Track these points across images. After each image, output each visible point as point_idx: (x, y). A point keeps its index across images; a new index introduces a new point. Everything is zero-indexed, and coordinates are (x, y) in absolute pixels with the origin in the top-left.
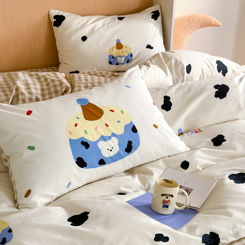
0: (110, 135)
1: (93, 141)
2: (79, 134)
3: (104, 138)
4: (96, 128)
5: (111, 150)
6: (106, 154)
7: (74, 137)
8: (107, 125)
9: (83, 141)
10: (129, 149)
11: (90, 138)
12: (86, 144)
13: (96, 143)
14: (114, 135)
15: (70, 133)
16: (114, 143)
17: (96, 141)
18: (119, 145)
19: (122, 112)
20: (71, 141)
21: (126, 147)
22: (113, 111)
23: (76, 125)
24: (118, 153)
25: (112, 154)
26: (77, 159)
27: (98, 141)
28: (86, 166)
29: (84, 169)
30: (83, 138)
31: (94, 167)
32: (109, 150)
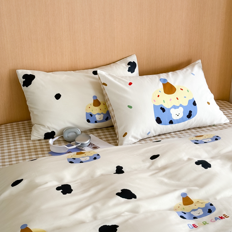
0: (178, 105)
1: (168, 108)
2: (160, 102)
3: (175, 107)
4: (171, 100)
6: (174, 117)
7: (157, 104)
8: (177, 99)
9: (161, 107)
10: (189, 116)
11: (166, 106)
12: (163, 110)
13: (169, 109)
14: (181, 105)
15: (154, 101)
16: (181, 111)
17: (169, 108)
18: (184, 112)
19: (188, 91)
20: (154, 105)
21: (188, 114)
22: (182, 90)
23: (158, 96)
24: (182, 118)
25: (178, 118)
26: (157, 118)
27: (171, 108)
28: (161, 123)
29: (160, 125)
30: (162, 105)
31: (166, 125)
32: (177, 115)
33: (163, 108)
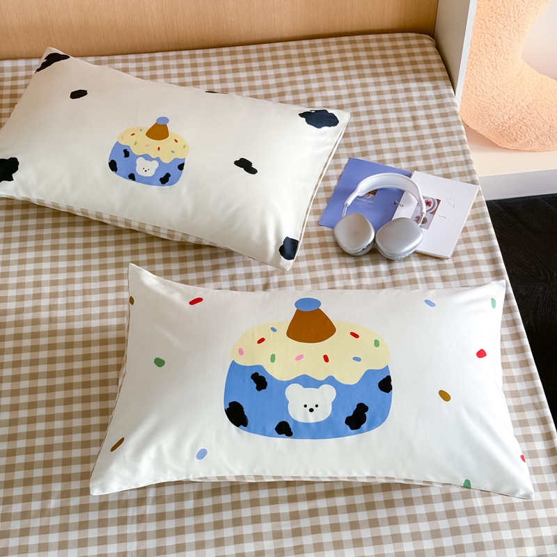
0: (321, 378)
1: (279, 378)
2: (257, 358)
3: (307, 381)
4: (300, 357)
5: (311, 410)
6: (297, 414)
7: (242, 361)
8: (326, 358)
9: (257, 374)
10: (357, 420)
11: (275, 372)
12: (260, 381)
13: (283, 385)
14: (331, 381)
15: (241, 352)
16: (325, 396)
19: (377, 343)
21: (351, 414)
22: (356, 336)
23: (261, 341)
24: (329, 421)
25: (311, 419)
26: (230, 404)
27: (290, 382)
28: (245, 425)
30: (261, 367)
32: (308, 408)
33: (263, 379)
